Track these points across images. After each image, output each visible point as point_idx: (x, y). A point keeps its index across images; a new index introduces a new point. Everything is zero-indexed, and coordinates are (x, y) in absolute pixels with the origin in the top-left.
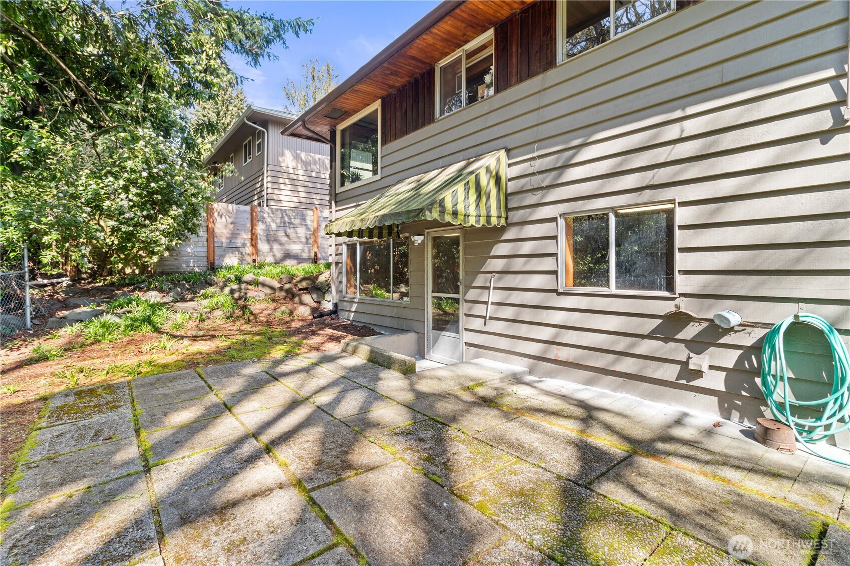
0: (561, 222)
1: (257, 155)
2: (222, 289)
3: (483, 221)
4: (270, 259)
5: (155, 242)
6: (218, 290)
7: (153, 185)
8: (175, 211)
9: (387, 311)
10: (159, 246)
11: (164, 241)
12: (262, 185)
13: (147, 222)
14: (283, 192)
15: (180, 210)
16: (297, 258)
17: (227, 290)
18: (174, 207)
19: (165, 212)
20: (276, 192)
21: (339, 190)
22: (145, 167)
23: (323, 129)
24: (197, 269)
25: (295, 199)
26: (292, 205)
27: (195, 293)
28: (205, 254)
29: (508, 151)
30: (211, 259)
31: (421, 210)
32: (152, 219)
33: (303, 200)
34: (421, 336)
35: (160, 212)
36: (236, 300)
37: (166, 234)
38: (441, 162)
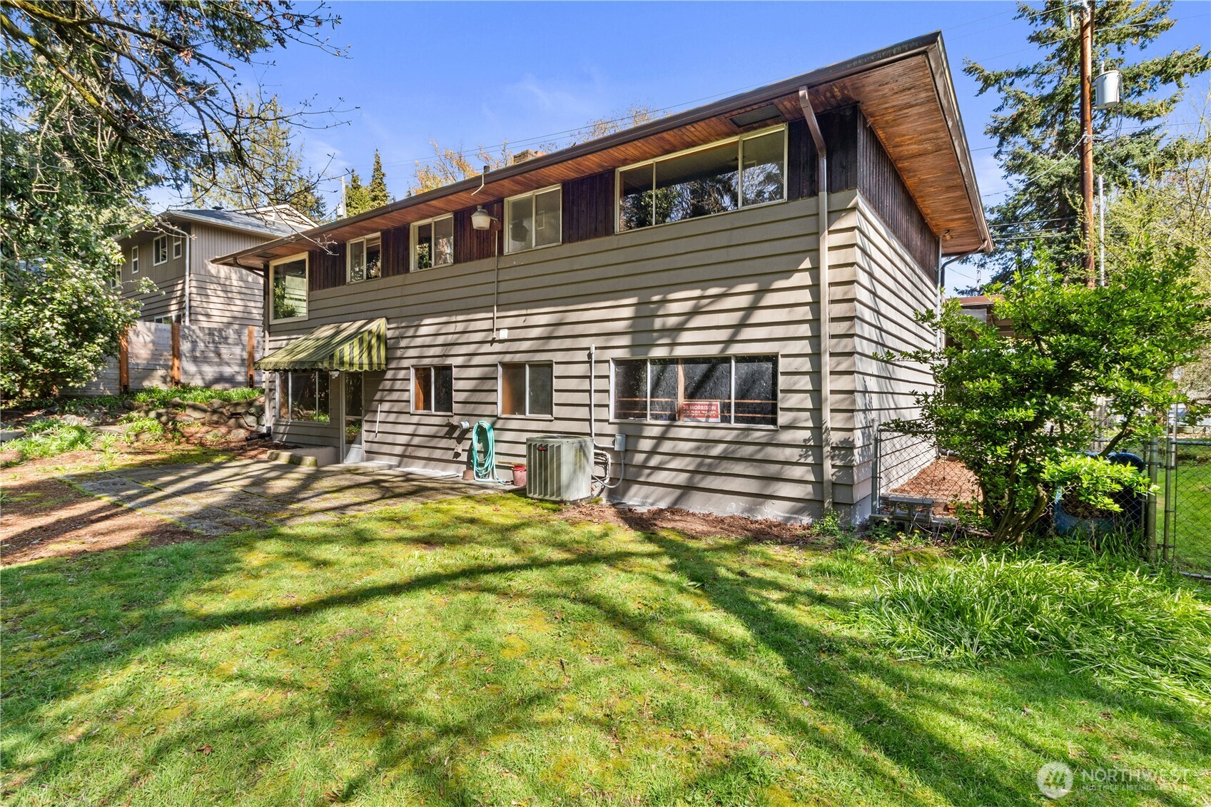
0: (412, 371)
1: (175, 258)
2: (147, 413)
3: (366, 367)
4: (197, 382)
5: (83, 368)
6: (142, 414)
7: (82, 316)
8: (101, 339)
9: (313, 432)
10: (87, 372)
11: (91, 366)
12: (183, 289)
13: (74, 349)
14: (211, 306)
15: (106, 338)
16: (231, 380)
17: (153, 414)
18: (101, 336)
19: (92, 340)
20: (205, 305)
21: (273, 322)
22: (75, 300)
23: (258, 263)
24: (108, 393)
25: (228, 314)
26: (225, 320)
27: (115, 417)
28: (117, 377)
29: (388, 319)
30: (124, 381)
31: (316, 362)
32: (77, 346)
33: (236, 314)
34: (337, 448)
35: (84, 339)
36: (165, 424)
37: (92, 360)
38: (351, 317)
